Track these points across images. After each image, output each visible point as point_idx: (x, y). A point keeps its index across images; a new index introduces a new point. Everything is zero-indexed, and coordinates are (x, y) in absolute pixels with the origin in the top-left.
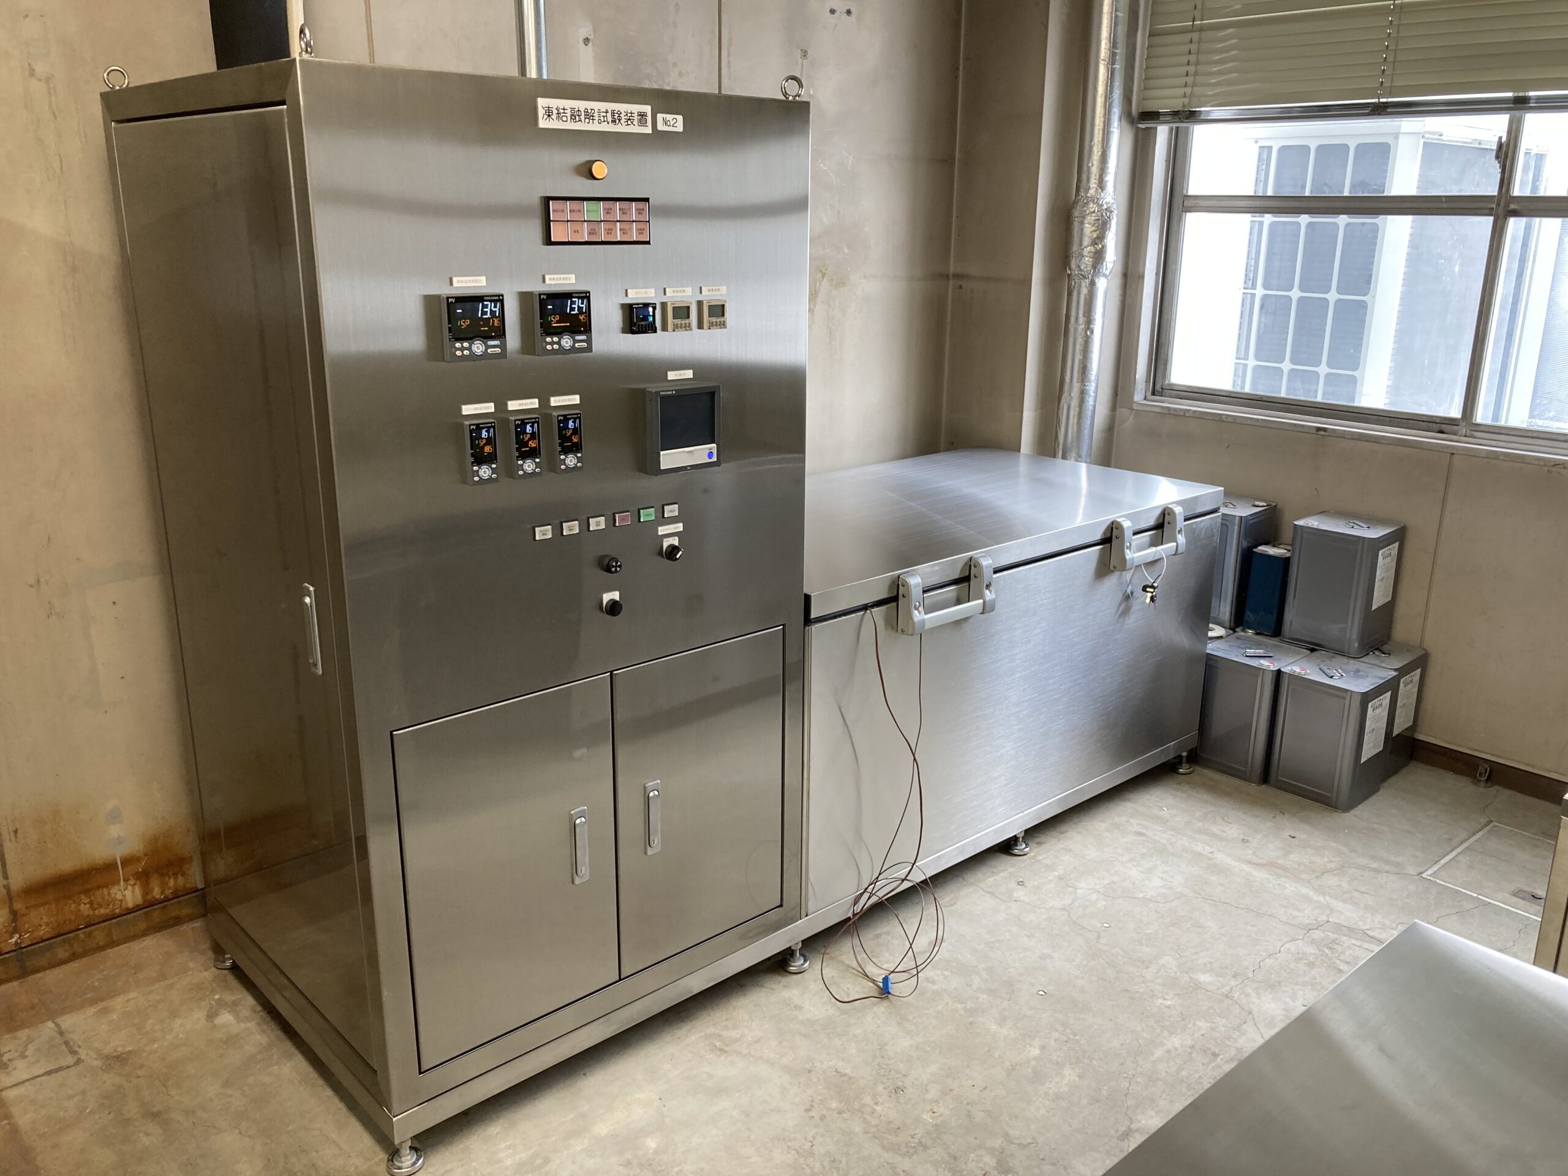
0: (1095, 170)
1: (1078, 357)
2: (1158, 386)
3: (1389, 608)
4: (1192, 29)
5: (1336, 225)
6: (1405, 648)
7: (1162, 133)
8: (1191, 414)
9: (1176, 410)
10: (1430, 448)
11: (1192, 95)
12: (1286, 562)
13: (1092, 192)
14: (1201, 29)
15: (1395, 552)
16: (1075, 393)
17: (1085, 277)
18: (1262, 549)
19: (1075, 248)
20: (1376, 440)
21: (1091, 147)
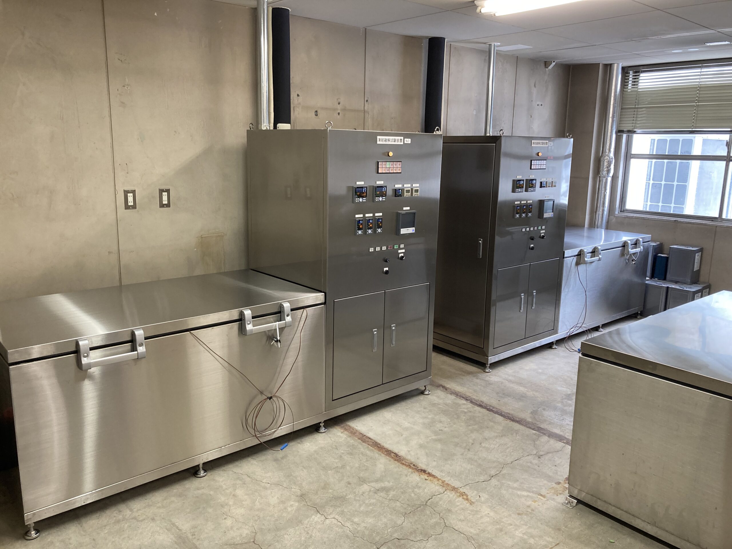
0: (608, 147)
1: (602, 200)
2: (622, 210)
3: (699, 271)
4: (635, 108)
5: (676, 162)
6: (704, 283)
7: (625, 136)
8: (634, 217)
9: (629, 216)
10: (709, 225)
11: (635, 126)
12: (667, 258)
13: (607, 153)
14: (638, 108)
15: (700, 255)
16: (601, 210)
17: (605, 177)
18: (659, 255)
19: (601, 169)
20: (693, 223)
21: (607, 140)
